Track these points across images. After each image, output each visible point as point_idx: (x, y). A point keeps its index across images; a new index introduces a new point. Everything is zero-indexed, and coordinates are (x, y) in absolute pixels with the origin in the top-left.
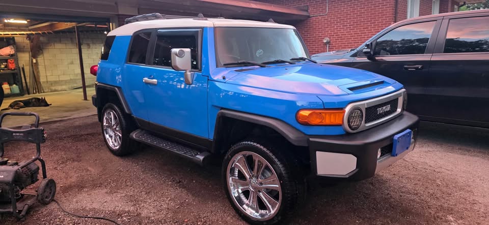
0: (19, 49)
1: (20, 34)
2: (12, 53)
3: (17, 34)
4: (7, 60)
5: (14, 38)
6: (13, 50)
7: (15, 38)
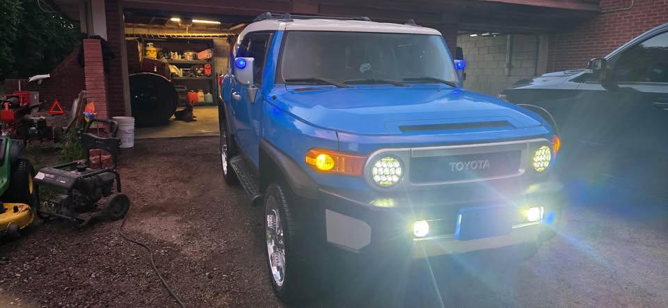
0: (217, 52)
1: (220, 36)
2: (208, 57)
3: (217, 36)
4: (204, 65)
5: (212, 40)
6: (211, 54)
7: (214, 40)
